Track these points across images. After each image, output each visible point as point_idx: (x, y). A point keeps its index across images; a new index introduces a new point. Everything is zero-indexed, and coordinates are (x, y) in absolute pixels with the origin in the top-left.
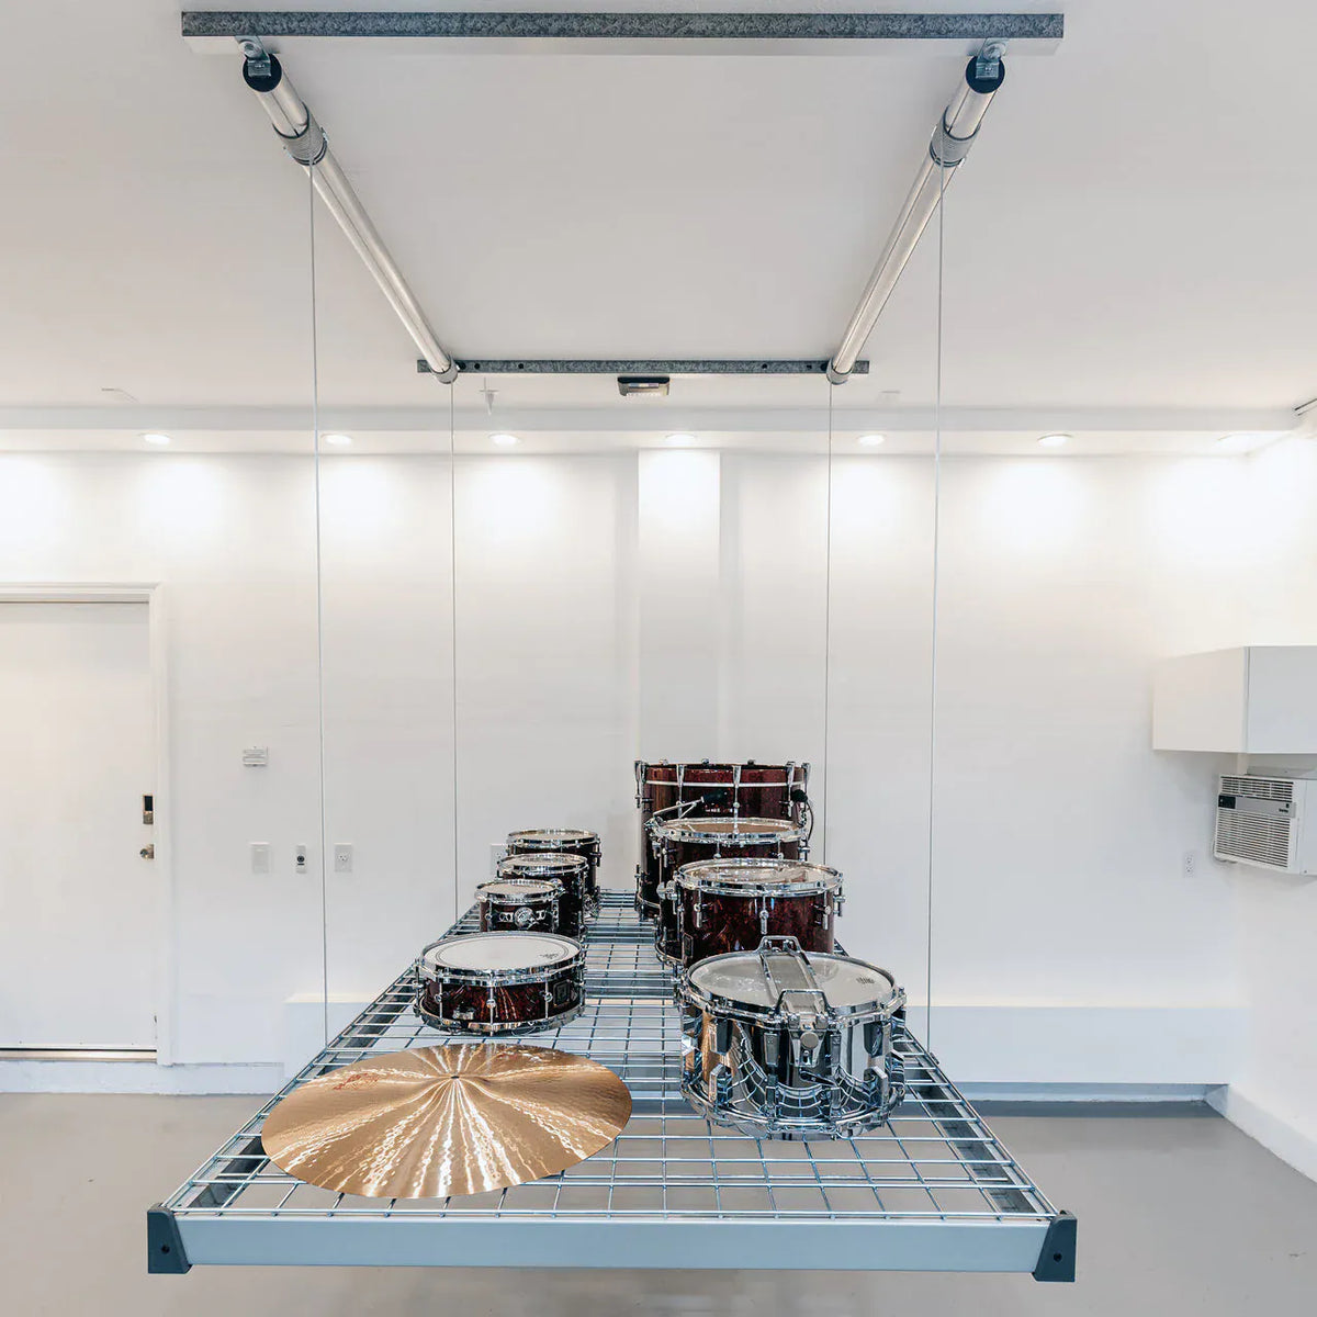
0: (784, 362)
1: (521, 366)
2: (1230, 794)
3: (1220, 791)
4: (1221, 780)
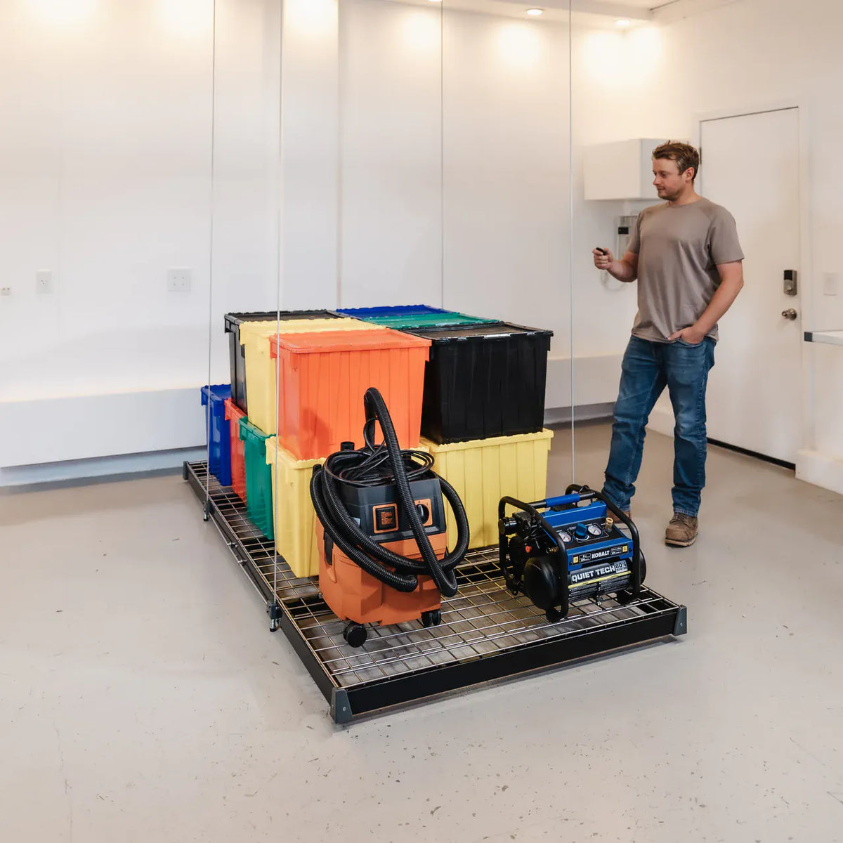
2: (625, 226)
3: (619, 225)
4: (619, 219)
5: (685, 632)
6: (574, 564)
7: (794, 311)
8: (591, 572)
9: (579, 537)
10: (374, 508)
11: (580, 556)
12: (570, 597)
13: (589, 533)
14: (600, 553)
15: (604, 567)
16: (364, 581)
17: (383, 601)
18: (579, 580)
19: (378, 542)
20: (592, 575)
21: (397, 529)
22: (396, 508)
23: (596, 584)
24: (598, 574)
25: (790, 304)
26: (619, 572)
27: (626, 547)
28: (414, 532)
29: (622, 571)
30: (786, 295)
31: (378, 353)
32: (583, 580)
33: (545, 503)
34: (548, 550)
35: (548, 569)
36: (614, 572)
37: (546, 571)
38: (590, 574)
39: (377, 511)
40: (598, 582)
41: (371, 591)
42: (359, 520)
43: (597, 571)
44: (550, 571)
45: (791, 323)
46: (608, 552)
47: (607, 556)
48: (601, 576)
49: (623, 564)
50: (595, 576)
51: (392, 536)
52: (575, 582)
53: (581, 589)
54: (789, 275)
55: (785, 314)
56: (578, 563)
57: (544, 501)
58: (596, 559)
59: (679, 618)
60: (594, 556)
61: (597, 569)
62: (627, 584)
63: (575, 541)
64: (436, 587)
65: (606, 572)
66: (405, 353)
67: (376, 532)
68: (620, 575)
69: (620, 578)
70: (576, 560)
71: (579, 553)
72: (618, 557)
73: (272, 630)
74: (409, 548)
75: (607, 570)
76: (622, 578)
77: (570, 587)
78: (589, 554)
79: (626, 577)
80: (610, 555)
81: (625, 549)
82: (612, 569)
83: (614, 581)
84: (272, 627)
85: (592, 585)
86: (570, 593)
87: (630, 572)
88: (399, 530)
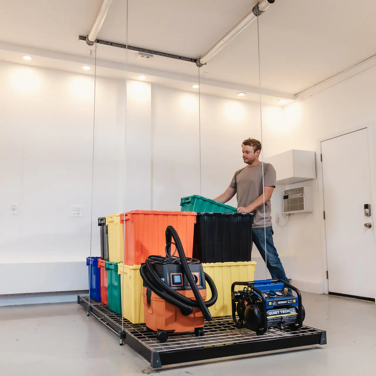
0: (185, 57)
1: (112, 44)
2: (286, 195)
3: (284, 195)
4: (284, 192)
5: (326, 343)
6: (270, 305)
7: (370, 224)
8: (278, 312)
9: (272, 295)
10: (171, 274)
11: (273, 302)
12: (268, 323)
13: (276, 295)
14: (282, 302)
15: (285, 310)
16: (167, 308)
17: (176, 320)
18: (272, 315)
19: (175, 290)
20: (279, 313)
21: (182, 285)
22: (182, 275)
23: (280, 318)
24: (282, 313)
25: (368, 220)
26: (292, 313)
27: (295, 300)
28: (192, 287)
29: (293, 312)
30: (366, 216)
31: (172, 216)
32: (274, 315)
33: (254, 282)
34: (256, 302)
35: (257, 309)
36: (289, 313)
37: (256, 311)
38: (277, 313)
39: (173, 275)
40: (282, 317)
41: (170, 314)
42: (164, 279)
43: (281, 311)
44: (258, 310)
45: (370, 229)
46: (286, 301)
47: (286, 304)
48: (283, 314)
49: (294, 309)
50: (280, 314)
51: (180, 288)
52: (270, 316)
53: (273, 319)
54: (366, 206)
55: (366, 225)
56: (271, 305)
57: (254, 281)
58: (280, 304)
59: (322, 336)
60: (279, 303)
61: (281, 310)
62: (296, 320)
63: (269, 297)
64: (203, 316)
65: (286, 312)
66: (185, 217)
67: (172, 285)
68: (292, 314)
69: (292, 316)
70: (270, 304)
71: (272, 300)
72: (291, 305)
73: (121, 345)
74: (189, 294)
75: (286, 311)
76: (294, 316)
77: (268, 317)
78: (277, 301)
79: (295, 316)
80: (287, 303)
81: (294, 301)
82: (288, 311)
83: (290, 317)
84: (121, 343)
85: (279, 318)
86: (268, 320)
87: (297, 314)
88: (183, 286)
